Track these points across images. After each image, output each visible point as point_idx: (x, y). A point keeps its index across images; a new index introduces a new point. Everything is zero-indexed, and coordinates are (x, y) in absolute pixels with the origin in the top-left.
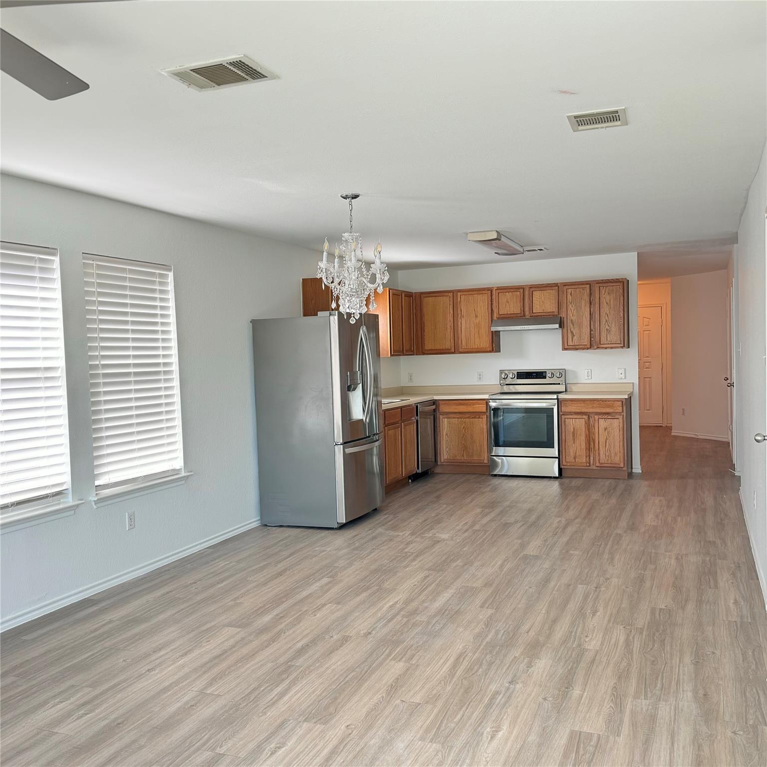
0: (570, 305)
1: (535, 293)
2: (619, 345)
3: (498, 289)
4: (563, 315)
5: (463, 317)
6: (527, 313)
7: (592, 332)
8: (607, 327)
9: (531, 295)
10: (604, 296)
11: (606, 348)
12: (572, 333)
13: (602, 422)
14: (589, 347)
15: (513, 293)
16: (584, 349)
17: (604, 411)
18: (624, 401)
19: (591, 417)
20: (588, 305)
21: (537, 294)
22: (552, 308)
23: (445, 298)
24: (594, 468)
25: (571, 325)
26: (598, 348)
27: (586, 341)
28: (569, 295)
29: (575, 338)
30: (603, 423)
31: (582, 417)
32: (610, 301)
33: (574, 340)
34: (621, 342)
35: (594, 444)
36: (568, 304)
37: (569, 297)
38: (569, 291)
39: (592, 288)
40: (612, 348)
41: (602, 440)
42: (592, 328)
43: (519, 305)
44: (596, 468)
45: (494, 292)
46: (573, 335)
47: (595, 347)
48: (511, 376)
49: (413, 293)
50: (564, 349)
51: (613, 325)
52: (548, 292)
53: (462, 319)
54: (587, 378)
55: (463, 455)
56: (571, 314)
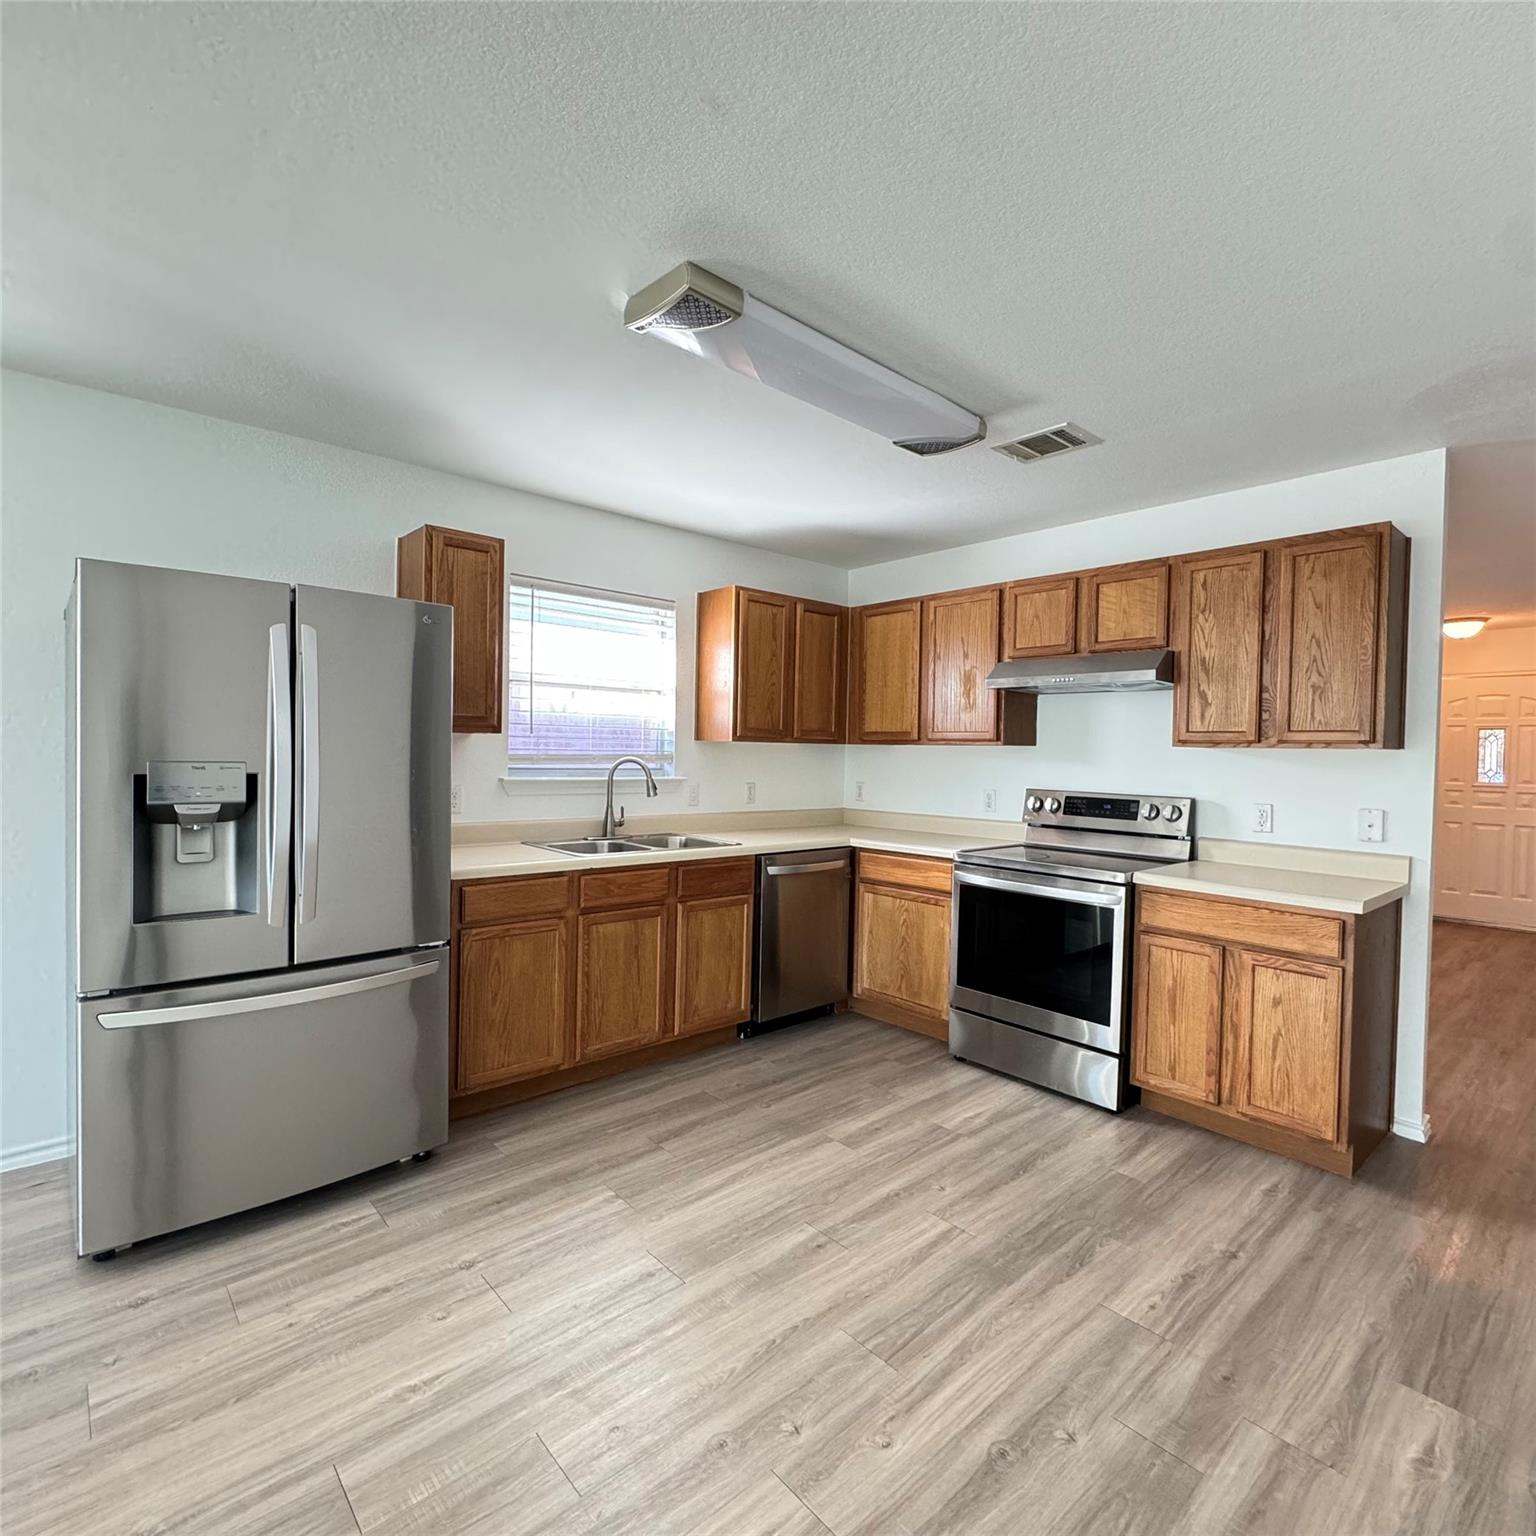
0: (1201, 616)
1: (1104, 589)
2: (1356, 737)
3: (1019, 584)
4: (1179, 646)
5: (939, 658)
6: (1083, 644)
7: (1265, 695)
8: (1315, 678)
9: (1094, 594)
10: (1309, 584)
11: (1309, 744)
12: (1203, 696)
13: (1265, 977)
14: (1252, 738)
15: (1050, 593)
16: (1236, 744)
17: (1275, 942)
18: (1351, 921)
19: (1232, 956)
20: (1255, 615)
21: (1109, 592)
22: (1148, 627)
23: (904, 616)
24: (1233, 1114)
25: (1202, 675)
26: (1281, 742)
27: (1245, 722)
28: (1198, 587)
29: (1211, 711)
30: (1269, 983)
31: (1202, 950)
32: (1329, 597)
33: (1207, 715)
34: (1361, 725)
35: (1236, 1037)
36: (1195, 611)
37: (1200, 595)
38: (1200, 577)
39: (1270, 562)
40: (1328, 744)
41: (1263, 1035)
42: (1266, 682)
43: (1064, 621)
44: (1238, 1117)
45: (1007, 595)
46: (1205, 704)
47: (1274, 740)
48: (1048, 804)
49: (848, 608)
50: (1180, 742)
51: (1338, 672)
52: (1140, 584)
53: (938, 662)
54: (1259, 828)
55: (900, 987)
56: (1203, 644)
